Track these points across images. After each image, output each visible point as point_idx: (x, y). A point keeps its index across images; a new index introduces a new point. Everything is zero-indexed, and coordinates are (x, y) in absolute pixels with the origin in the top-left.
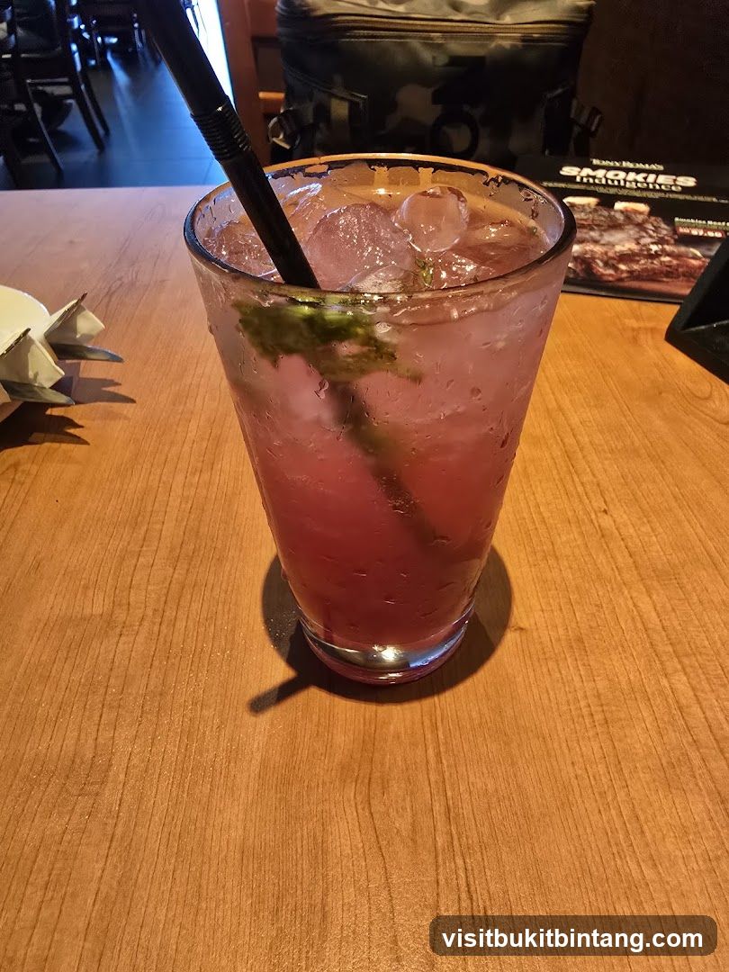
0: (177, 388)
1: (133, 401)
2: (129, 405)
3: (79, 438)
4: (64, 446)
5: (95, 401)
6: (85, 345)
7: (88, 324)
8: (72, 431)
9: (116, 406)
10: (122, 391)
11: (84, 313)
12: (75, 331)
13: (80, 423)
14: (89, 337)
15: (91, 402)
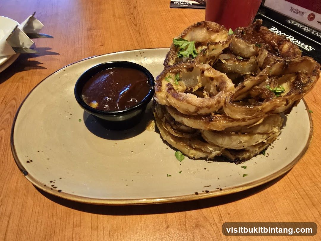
0: (74, 48)
1: (59, 54)
2: (58, 55)
3: (43, 67)
4: (38, 70)
5: (45, 55)
6: (37, 33)
7: (37, 25)
8: (39, 65)
9: (53, 56)
10: (54, 51)
11: (35, 20)
12: (32, 27)
13: (42, 62)
14: (39, 30)
15: (43, 55)
